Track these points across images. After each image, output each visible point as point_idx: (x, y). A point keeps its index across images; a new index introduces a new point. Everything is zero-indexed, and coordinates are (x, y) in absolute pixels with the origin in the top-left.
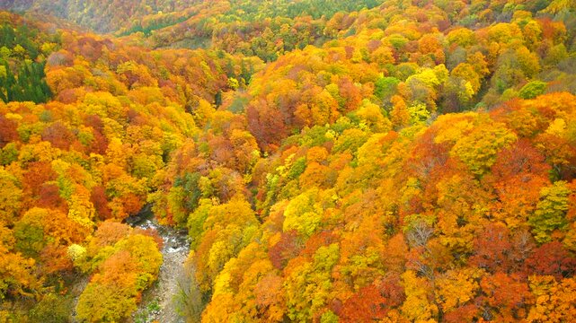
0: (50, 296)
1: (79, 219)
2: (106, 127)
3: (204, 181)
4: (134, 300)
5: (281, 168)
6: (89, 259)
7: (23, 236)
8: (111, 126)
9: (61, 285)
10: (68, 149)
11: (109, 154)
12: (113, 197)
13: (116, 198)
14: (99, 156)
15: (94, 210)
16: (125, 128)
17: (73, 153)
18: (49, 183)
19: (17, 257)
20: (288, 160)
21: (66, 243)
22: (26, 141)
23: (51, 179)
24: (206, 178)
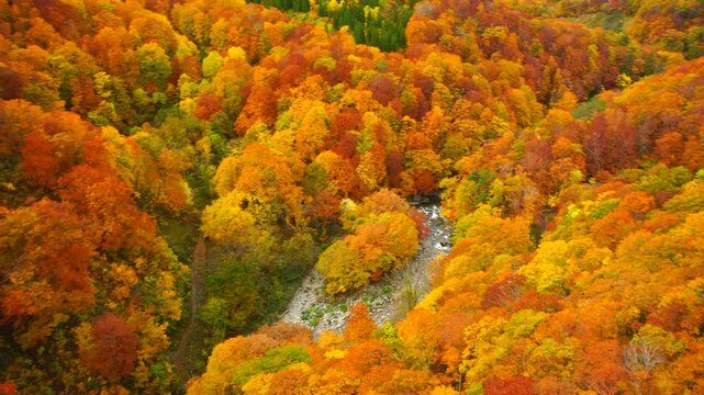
0: (307, 237)
1: (365, 176)
2: (435, 93)
3: (498, 184)
4: (368, 275)
5: (589, 203)
6: (353, 219)
7: (311, 174)
8: (441, 93)
9: (324, 233)
10: (385, 105)
11: (425, 122)
12: (409, 167)
13: (410, 170)
14: (414, 121)
15: (385, 173)
16: (455, 100)
17: (389, 110)
18: (353, 132)
19: (297, 190)
20: (601, 196)
21: (343, 196)
22: (353, 86)
23: (357, 129)
24: (501, 183)
